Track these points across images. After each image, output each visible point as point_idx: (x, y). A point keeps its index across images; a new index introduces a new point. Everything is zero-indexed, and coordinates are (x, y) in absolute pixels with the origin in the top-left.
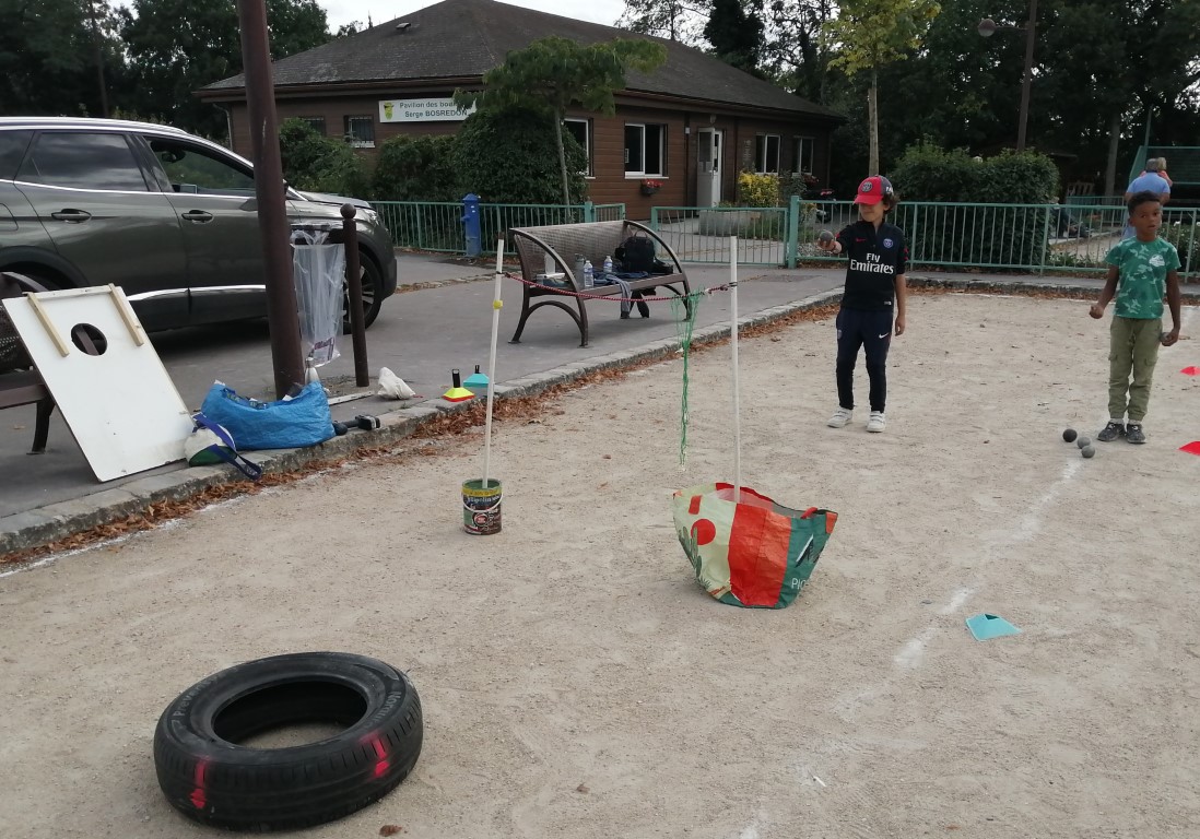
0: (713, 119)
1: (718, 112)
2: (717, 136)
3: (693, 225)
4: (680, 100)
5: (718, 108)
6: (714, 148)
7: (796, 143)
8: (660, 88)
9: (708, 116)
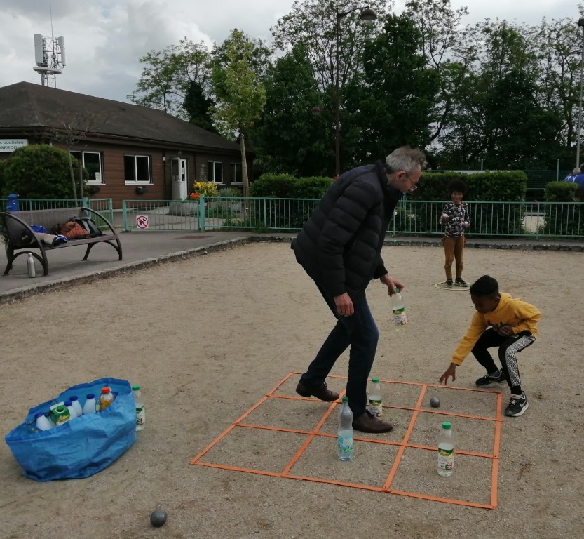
0: (180, 153)
1: (184, 149)
2: (183, 163)
3: (166, 210)
4: (157, 142)
5: (183, 147)
6: (181, 169)
7: (233, 165)
8: (146, 135)
9: (177, 151)
